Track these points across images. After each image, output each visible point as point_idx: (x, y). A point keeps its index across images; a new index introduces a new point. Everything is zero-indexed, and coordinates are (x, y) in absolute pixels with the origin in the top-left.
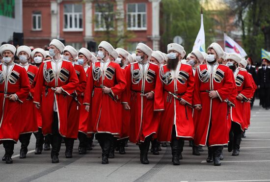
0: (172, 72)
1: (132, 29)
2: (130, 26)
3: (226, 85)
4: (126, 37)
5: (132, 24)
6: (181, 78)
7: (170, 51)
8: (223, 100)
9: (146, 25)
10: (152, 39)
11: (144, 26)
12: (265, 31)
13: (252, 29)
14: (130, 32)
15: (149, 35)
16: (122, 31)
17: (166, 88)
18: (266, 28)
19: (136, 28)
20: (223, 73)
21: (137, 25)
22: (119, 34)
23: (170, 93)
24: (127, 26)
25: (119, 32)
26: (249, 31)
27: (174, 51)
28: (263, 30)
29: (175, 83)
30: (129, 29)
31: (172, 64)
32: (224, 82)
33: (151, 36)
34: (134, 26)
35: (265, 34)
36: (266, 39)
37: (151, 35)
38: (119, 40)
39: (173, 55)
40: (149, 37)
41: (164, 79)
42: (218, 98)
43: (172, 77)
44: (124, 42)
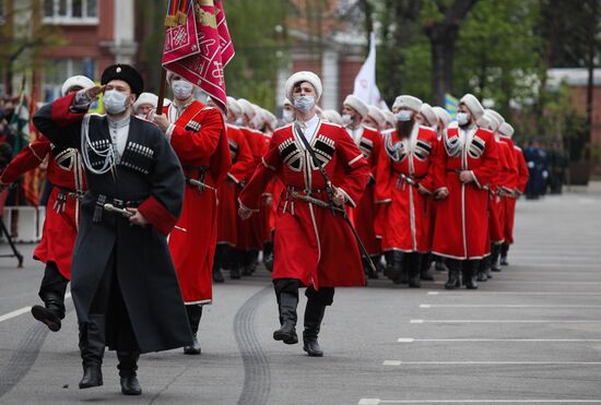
0: (405, 142)
1: (57, 20)
2: (50, 13)
3: (488, 162)
4: (39, 42)
5: (56, 8)
6: (419, 152)
7: (400, 109)
8: (482, 185)
9: (97, 10)
10: (112, 50)
11: (91, 14)
12: (435, 35)
13: (392, 28)
14: (52, 28)
15: (105, 39)
16: (27, 26)
17: (396, 168)
18: (436, 25)
19: (68, 20)
20: (483, 143)
21: (69, 11)
22: (18, 35)
23: (403, 176)
24: (42, 12)
25: (20, 28)
26: (385, 32)
27: (405, 108)
28: (428, 31)
29: (411, 161)
30: (47, 20)
31: (404, 129)
32: (484, 158)
33: (110, 44)
34: (62, 13)
35: (434, 43)
36: (435, 57)
37: (112, 39)
38: (21, 50)
39: (406, 115)
40: (103, 44)
41: (392, 153)
42: (473, 182)
43: (406, 151)
44: (34, 56)
